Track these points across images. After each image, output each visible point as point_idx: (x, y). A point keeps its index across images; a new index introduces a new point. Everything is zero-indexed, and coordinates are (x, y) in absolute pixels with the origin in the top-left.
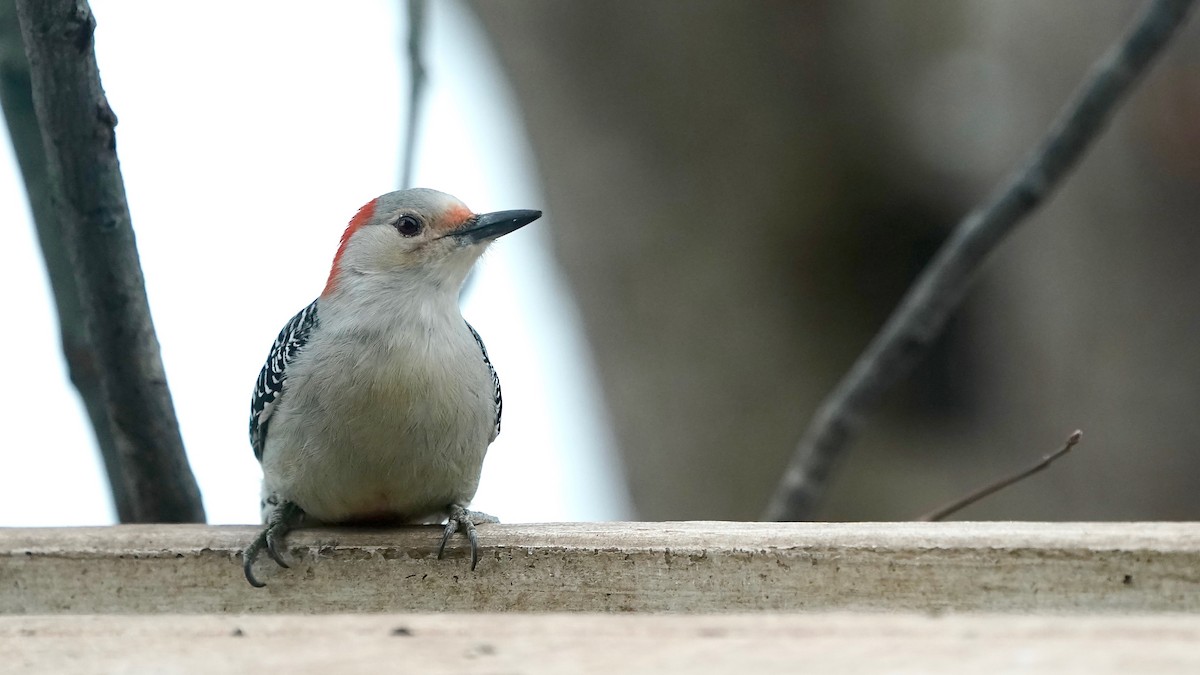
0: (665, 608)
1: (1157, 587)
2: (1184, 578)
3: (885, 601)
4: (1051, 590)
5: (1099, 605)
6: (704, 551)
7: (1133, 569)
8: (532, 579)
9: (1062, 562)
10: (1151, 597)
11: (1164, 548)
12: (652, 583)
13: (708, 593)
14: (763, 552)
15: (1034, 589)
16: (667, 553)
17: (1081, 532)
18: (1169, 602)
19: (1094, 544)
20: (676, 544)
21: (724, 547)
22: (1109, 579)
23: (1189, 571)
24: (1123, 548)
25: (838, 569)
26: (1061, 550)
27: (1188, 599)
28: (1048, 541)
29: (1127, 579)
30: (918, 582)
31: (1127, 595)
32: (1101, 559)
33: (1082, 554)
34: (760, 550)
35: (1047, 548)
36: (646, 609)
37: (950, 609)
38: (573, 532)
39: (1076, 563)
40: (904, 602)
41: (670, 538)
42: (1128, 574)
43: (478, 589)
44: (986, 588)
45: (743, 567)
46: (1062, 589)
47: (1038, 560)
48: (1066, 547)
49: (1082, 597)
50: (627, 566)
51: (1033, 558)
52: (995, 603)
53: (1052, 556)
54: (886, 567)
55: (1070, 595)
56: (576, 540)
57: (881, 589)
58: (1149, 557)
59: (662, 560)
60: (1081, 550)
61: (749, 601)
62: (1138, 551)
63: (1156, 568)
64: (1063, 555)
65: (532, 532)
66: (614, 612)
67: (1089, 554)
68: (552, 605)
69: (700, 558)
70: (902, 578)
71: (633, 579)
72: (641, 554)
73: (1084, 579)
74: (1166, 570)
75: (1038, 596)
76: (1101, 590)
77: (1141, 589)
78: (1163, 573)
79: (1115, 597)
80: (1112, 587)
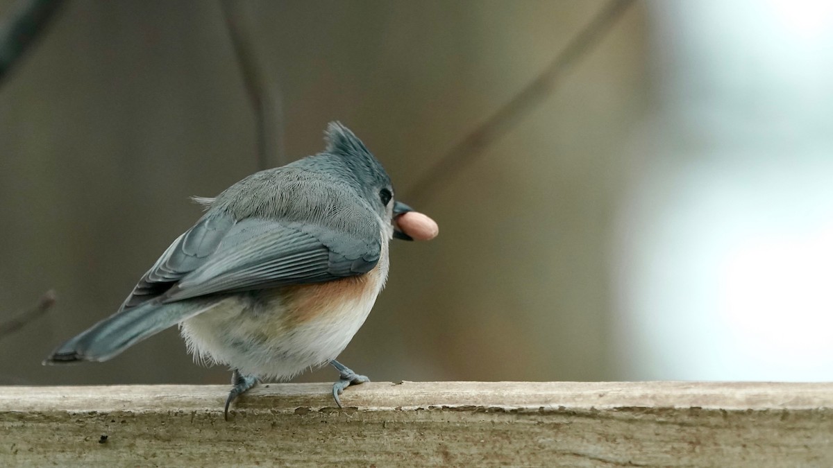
1: (131, 446)
2: (157, 437)
4: (31, 450)
5: (76, 465)
7: (108, 430)
9: (41, 425)
10: (125, 456)
11: (138, 410)
15: (14, 450)
17: (59, 396)
18: (142, 459)
19: (73, 408)
22: (86, 440)
23: (161, 431)
24: (99, 411)
26: (40, 413)
28: (28, 405)
29: (104, 440)
31: (103, 454)
32: (78, 421)
33: (60, 417)
35: (27, 411)
39: (54, 425)
42: (104, 434)
46: (41, 450)
47: (20, 423)
48: (45, 410)
49: (60, 456)
51: (12, 421)
53: (32, 419)
55: (48, 454)
58: (124, 418)
60: (59, 413)
62: (112, 412)
63: (130, 429)
64: (42, 418)
67: (66, 417)
73: (62, 440)
74: (139, 430)
75: (18, 456)
76: (78, 449)
77: (116, 448)
78: (137, 433)
79: (91, 456)
80: (89, 447)
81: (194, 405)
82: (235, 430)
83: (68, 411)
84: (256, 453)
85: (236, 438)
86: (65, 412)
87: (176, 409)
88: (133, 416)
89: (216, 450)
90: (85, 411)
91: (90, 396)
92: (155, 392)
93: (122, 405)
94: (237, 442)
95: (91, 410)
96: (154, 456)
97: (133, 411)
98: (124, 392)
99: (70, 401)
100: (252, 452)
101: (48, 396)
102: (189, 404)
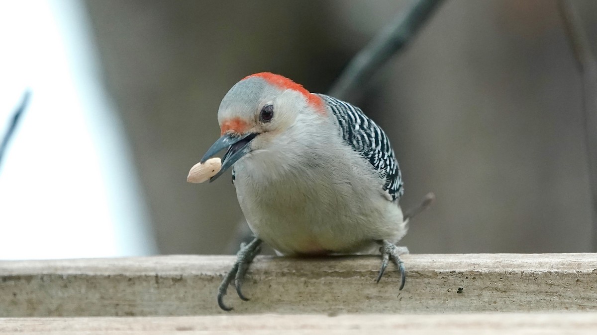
0: (155, 313)
1: (479, 295)
2: (497, 290)
3: (301, 307)
4: (411, 298)
5: (442, 308)
6: (181, 275)
7: (463, 284)
8: (66, 295)
9: (418, 280)
10: (475, 302)
11: (484, 270)
12: (146, 297)
13: (184, 303)
14: (221, 275)
15: (399, 298)
16: (157, 277)
17: (430, 260)
18: (487, 305)
19: (439, 268)
20: (163, 271)
21: (194, 272)
22: (448, 291)
23: (500, 285)
24: (457, 270)
25: (270, 286)
26: (417, 272)
27: (500, 303)
29: (460, 290)
30: (323, 295)
31: (459, 301)
32: (443, 278)
33: (430, 274)
34: (218, 274)
36: (143, 314)
37: (344, 311)
38: (94, 263)
39: (427, 280)
40: (314, 307)
41: (158, 266)
42: (461, 287)
43: (30, 302)
44: (368, 298)
45: (207, 285)
46: (418, 298)
48: (420, 270)
49: (431, 302)
50: (130, 285)
52: (373, 307)
53: (412, 276)
54: (302, 284)
55: (423, 301)
56: (96, 269)
57: (299, 299)
58: (475, 276)
59: (153, 282)
60: (429, 272)
61: (211, 308)
62: (466, 271)
63: (478, 283)
64: (418, 275)
65: (66, 264)
66: (121, 316)
67: (435, 274)
68: (80, 312)
69: (178, 280)
70: (313, 291)
71: (134, 294)
72: (139, 277)
73: (432, 291)
74: (485, 284)
75: (402, 302)
76: (443, 298)
77: (469, 297)
78: (483, 286)
79: (452, 302)
80: (450, 296)
81: (523, 266)
82: (551, 285)
83: (436, 270)
84: (566, 301)
85: (551, 291)
86: (434, 271)
87: (510, 270)
88: (481, 274)
89: (538, 299)
90: (447, 270)
91: (451, 260)
92: (496, 258)
93: (472, 267)
94: (552, 294)
95: (451, 270)
96: (495, 302)
97: (480, 271)
98: (474, 258)
99: (437, 264)
100: (562, 300)
101: (422, 260)
102: (519, 266)
